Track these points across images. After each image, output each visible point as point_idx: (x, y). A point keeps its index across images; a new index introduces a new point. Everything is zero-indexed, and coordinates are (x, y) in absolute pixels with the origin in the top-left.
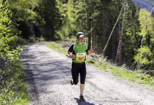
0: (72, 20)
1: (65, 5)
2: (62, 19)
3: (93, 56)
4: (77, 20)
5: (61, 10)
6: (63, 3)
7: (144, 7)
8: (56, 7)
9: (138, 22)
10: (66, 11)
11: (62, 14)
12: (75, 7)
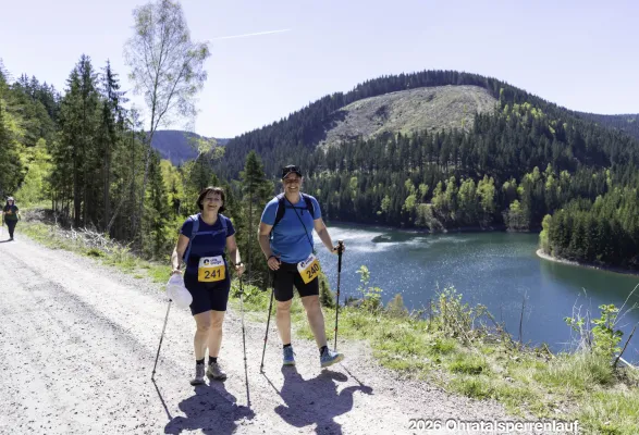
0: (46, 174)
1: (30, 149)
2: (24, 172)
3: (88, 237)
4: (54, 174)
5: (23, 158)
6: (27, 146)
7: (166, 158)
8: (13, 152)
9: (160, 179)
10: (32, 159)
11: (25, 165)
12: (49, 153)
